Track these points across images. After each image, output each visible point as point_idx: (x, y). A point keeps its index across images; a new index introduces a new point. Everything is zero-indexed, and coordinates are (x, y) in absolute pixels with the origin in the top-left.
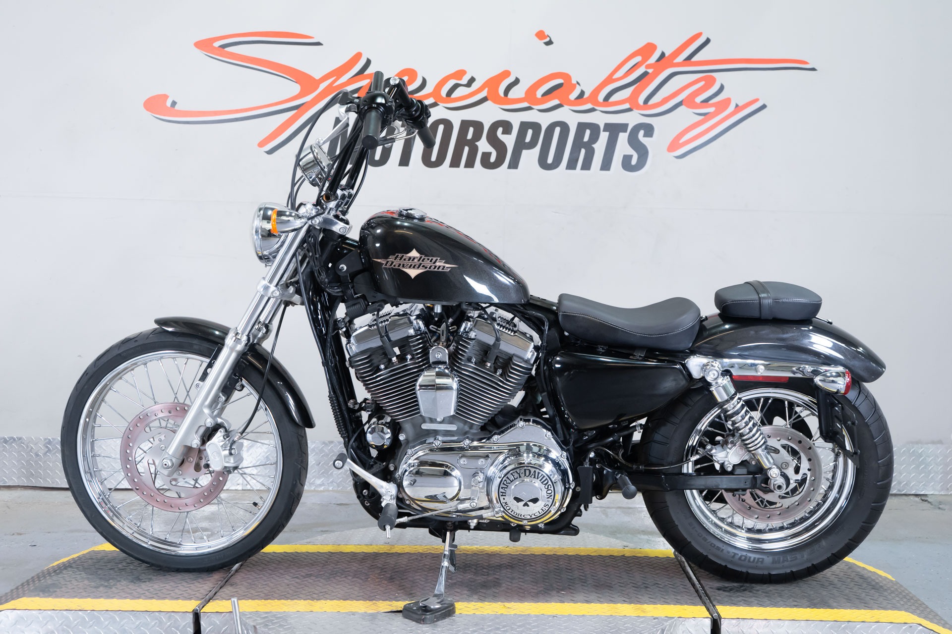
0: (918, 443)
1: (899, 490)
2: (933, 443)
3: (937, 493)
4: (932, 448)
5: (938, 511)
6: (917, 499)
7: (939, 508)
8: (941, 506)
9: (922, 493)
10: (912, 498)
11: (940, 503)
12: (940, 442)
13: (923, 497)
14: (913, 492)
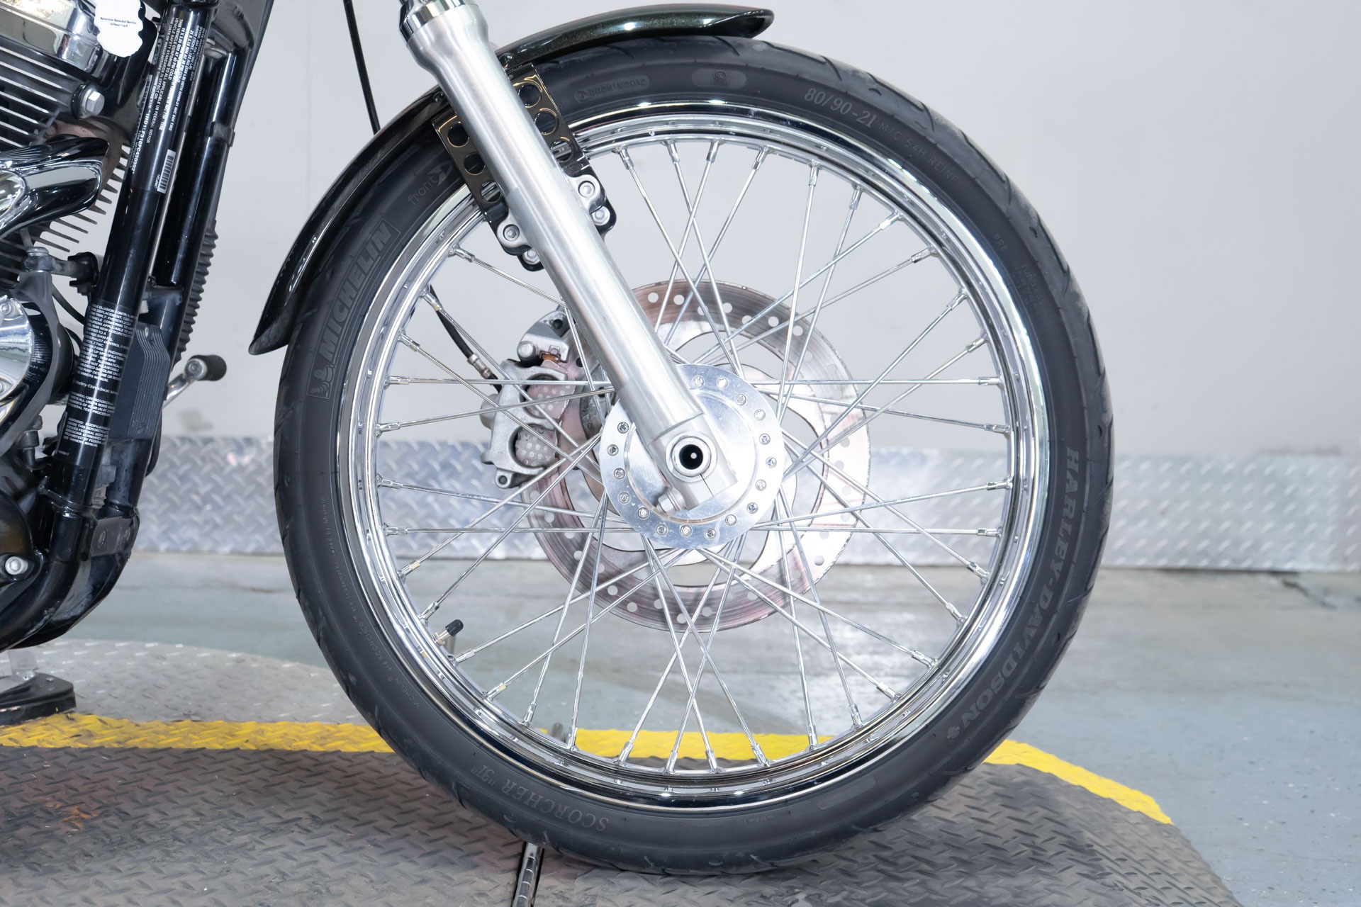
0: (1284, 451)
1: (1234, 561)
2: (1320, 452)
3: (1320, 567)
4: (1313, 466)
5: (1321, 613)
6: (1274, 582)
7: (1324, 604)
8: (1329, 599)
9: (1288, 566)
10: (1262, 579)
11: (1327, 591)
12: (1335, 451)
13: (1288, 578)
14: (1267, 565)
